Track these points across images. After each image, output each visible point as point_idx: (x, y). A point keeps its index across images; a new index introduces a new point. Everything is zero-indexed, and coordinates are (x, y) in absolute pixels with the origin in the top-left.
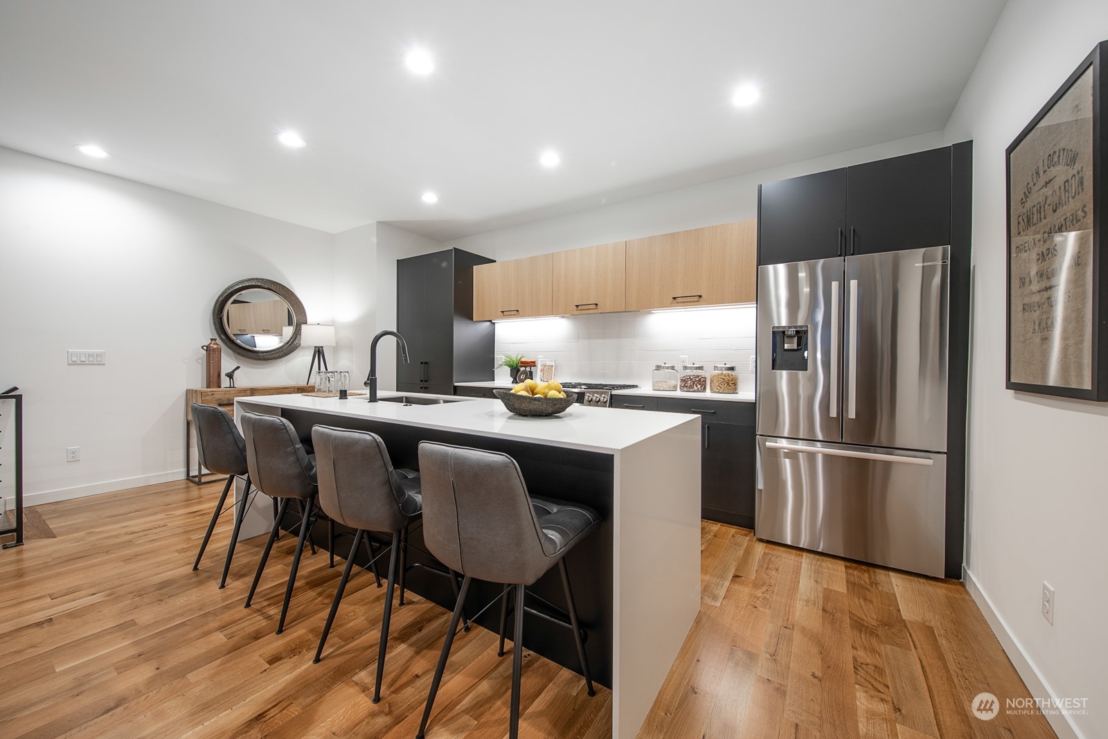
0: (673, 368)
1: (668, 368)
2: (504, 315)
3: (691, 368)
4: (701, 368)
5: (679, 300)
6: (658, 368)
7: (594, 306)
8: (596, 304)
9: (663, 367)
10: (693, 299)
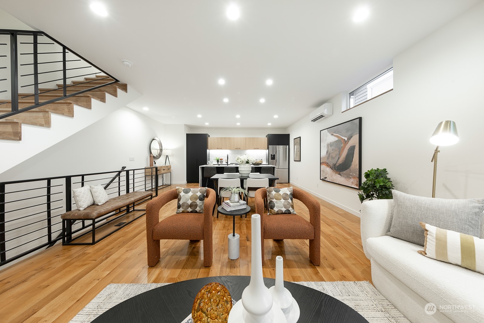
2: (217, 149)
5: (255, 149)
8: (240, 148)
10: (257, 149)
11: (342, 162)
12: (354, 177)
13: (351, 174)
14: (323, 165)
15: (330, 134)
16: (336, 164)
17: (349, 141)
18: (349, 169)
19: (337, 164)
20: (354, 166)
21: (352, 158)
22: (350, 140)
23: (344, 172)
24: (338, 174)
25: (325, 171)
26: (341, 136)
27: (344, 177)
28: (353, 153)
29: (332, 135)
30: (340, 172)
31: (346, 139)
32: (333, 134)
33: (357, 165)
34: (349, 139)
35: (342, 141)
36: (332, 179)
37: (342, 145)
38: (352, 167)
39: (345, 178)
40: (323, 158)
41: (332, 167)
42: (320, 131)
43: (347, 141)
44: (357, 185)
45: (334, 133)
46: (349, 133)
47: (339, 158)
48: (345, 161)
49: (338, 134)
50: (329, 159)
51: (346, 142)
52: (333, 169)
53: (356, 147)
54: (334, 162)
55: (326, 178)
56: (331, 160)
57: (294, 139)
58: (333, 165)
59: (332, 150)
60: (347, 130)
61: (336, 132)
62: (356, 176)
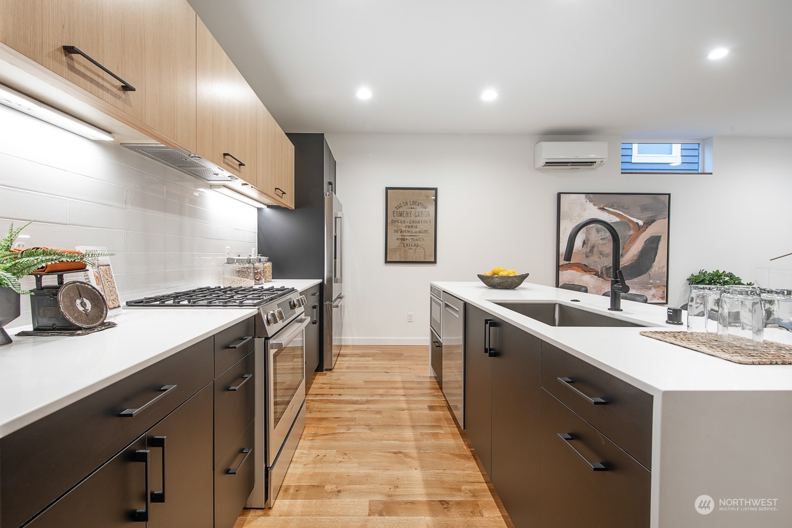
8: (241, 164)
11: (630, 263)
12: (657, 287)
13: (651, 281)
14: (570, 271)
15: (597, 207)
17: (647, 228)
18: (647, 274)
20: (657, 269)
21: (653, 257)
22: (650, 225)
23: (636, 280)
26: (628, 216)
28: (657, 248)
29: (603, 209)
31: (641, 223)
32: (605, 208)
33: (663, 267)
34: (648, 223)
35: (630, 224)
37: (632, 232)
38: (653, 270)
41: (602, 273)
42: (559, 195)
43: (642, 227)
44: (662, 298)
45: (610, 207)
46: (649, 214)
48: (637, 260)
49: (619, 210)
50: (592, 258)
51: (640, 229)
52: (605, 276)
53: (662, 238)
54: (608, 262)
56: (598, 260)
57: (387, 189)
58: (604, 269)
59: (601, 239)
60: (644, 208)
61: (613, 206)
62: (662, 284)
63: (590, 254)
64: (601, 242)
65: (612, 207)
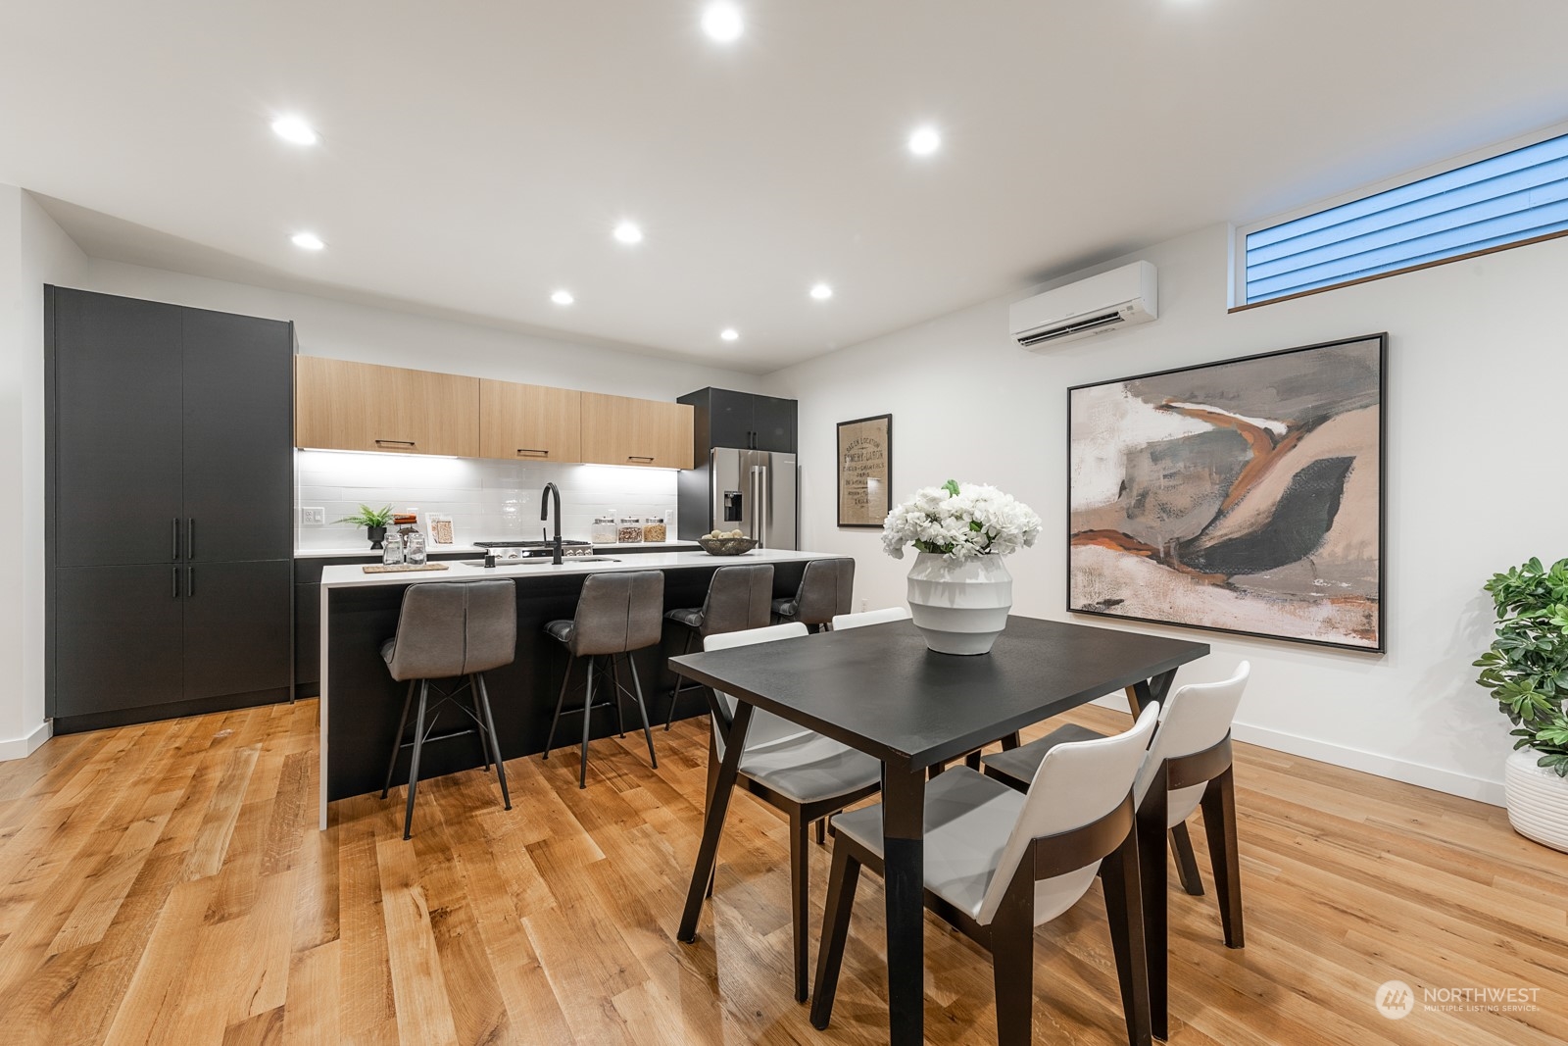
0: (612, 521)
1: (609, 521)
2: (380, 447)
3: (630, 521)
4: (637, 521)
5: (634, 460)
6: (598, 521)
7: (543, 454)
8: (546, 452)
9: (604, 521)
10: (646, 460)
11: (1246, 531)
12: (1344, 599)
13: (1319, 583)
14: (1092, 547)
15: (1151, 406)
16: (1197, 538)
17: (1299, 439)
18: (1305, 561)
19: (1204, 538)
20: (1339, 550)
21: (1324, 515)
22: (1309, 431)
23: (1266, 575)
24: (1214, 585)
25: (1106, 572)
26: (1238, 416)
27: (1259, 596)
28: (1340, 491)
29: (1167, 407)
30: (1231, 575)
31: (1279, 428)
32: (1173, 404)
33: (1363, 544)
34: (1303, 427)
35: (1246, 435)
36: (1166, 607)
37: (1250, 455)
38: (1324, 551)
39: (1272, 601)
40: (1092, 512)
41: (1167, 553)
42: (1070, 390)
43: (1283, 437)
44: (1364, 633)
45: (1185, 401)
46: (1308, 403)
47: (1220, 514)
48: (1270, 524)
49: (1213, 404)
50: (1141, 519)
51: (1274, 445)
52: (1176, 562)
53: (1355, 462)
54: (1185, 529)
55: (1109, 603)
56: (1157, 524)
57: (839, 425)
58: (1173, 545)
59: (1165, 476)
60: (1289, 389)
61: (1195, 397)
62: (1360, 592)
63: (1137, 511)
64: (1164, 482)
65: (1192, 398)
